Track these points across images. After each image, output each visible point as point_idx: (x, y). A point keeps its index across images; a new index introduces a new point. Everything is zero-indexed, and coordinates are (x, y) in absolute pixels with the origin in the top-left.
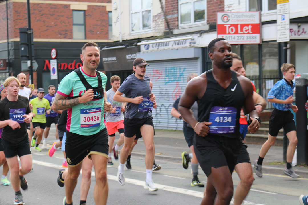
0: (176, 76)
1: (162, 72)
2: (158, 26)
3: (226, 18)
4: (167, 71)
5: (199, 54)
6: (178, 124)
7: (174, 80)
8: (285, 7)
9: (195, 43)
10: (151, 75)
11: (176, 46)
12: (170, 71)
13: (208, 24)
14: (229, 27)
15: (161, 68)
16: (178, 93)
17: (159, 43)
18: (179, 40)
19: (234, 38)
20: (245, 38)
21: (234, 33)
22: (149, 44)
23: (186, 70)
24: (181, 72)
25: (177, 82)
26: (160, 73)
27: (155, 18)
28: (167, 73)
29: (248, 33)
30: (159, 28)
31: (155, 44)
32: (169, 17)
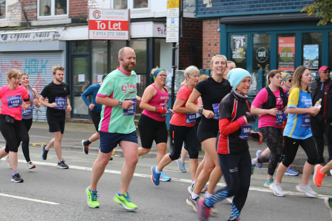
0: (38, 68)
1: (21, 63)
2: (13, 16)
3: (97, 14)
4: (28, 62)
5: (64, 48)
6: (38, 115)
7: (35, 72)
8: (175, 11)
9: (59, 36)
10: (8, 66)
11: (38, 38)
12: (30, 62)
13: (70, 17)
14: (100, 23)
15: (21, 59)
16: (39, 84)
17: (18, 34)
18: (41, 33)
19: (105, 34)
20: (115, 34)
21: (105, 29)
22: (7, 34)
23: (48, 62)
24: (43, 64)
25: (38, 74)
26: (20, 64)
27: (11, 8)
28: (28, 64)
29: (118, 30)
30: (15, 18)
31: (14, 35)
32: (26, 8)
